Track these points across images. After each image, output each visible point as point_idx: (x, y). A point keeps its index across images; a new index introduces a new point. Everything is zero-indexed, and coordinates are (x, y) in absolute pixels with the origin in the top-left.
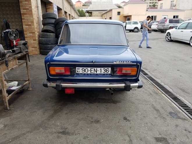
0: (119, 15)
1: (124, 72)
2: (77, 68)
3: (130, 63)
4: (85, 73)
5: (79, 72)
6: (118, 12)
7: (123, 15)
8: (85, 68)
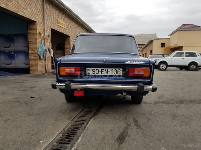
0: (163, 47)
1: (136, 72)
2: (87, 68)
3: (142, 63)
4: (96, 74)
5: (89, 73)
6: (162, 44)
7: (169, 47)
8: (95, 69)
